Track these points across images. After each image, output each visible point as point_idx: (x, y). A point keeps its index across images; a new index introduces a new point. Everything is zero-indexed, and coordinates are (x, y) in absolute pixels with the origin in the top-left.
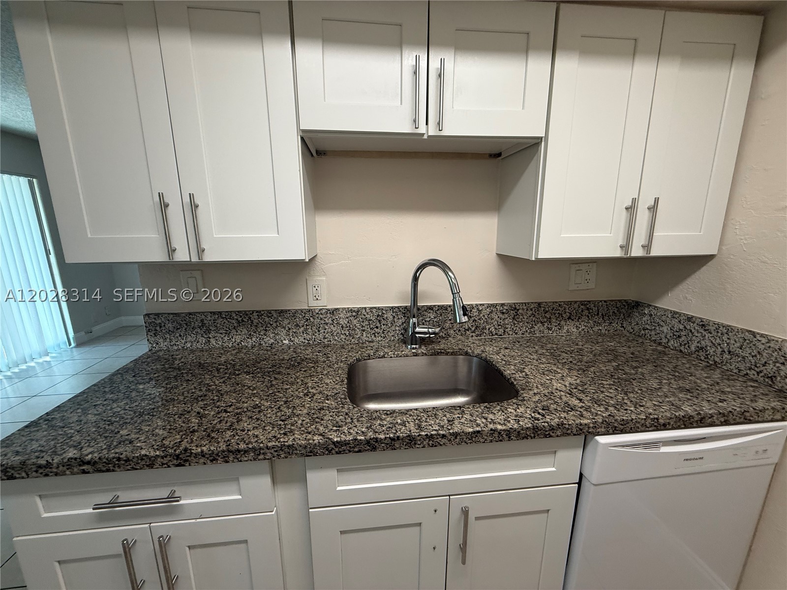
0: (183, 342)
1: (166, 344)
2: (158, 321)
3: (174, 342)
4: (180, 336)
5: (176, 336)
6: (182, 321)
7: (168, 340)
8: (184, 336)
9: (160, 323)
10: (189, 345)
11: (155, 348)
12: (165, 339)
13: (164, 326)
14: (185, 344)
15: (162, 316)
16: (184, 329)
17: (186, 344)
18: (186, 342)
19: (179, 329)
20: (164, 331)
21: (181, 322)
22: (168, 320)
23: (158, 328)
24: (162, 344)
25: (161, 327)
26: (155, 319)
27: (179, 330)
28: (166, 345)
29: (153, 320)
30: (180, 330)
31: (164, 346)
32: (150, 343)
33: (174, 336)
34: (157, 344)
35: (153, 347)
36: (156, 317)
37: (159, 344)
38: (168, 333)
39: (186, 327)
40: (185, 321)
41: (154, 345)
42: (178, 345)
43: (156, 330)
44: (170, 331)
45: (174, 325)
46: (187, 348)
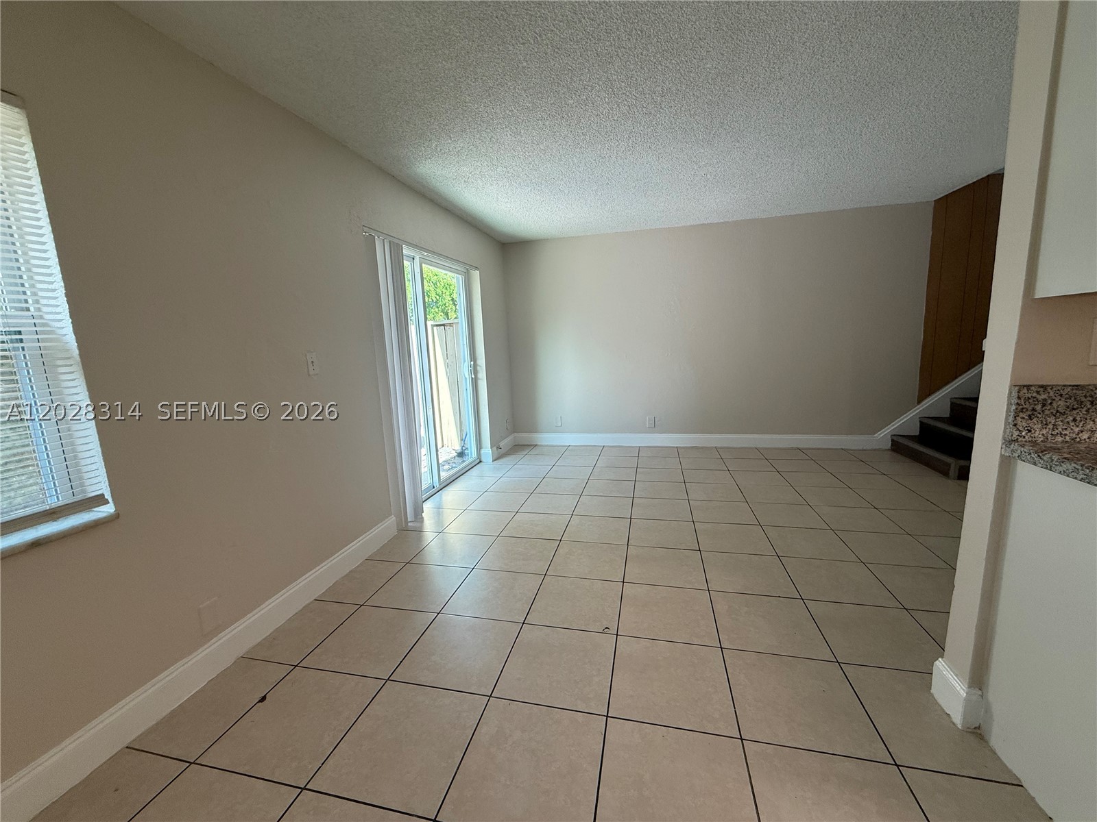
0: (1077, 430)
1: (1044, 432)
2: (1041, 397)
3: (1060, 430)
4: (1074, 420)
5: (1067, 420)
6: (1085, 397)
7: (1051, 426)
8: (1081, 421)
9: (1045, 400)
10: (1085, 436)
11: (1024, 437)
12: (1046, 424)
13: (1051, 403)
14: (1078, 434)
15: (1051, 389)
16: (1085, 409)
17: (1081, 435)
18: (1082, 432)
19: (1074, 409)
20: (1047, 412)
21: (1083, 399)
22: (1061, 395)
23: (1038, 407)
24: (1037, 432)
25: (1044, 405)
26: (1038, 392)
27: (1075, 412)
28: (1043, 435)
29: (1035, 395)
30: (1078, 411)
31: (1040, 436)
32: (1018, 429)
33: (1062, 421)
34: (1030, 431)
35: (1021, 436)
36: (1042, 389)
37: (1033, 431)
38: (1055, 416)
39: (1089, 406)
40: (1091, 396)
41: (1023, 434)
42: (1065, 435)
43: (1034, 410)
44: (1058, 411)
45: (1068, 404)
46: (1081, 440)
